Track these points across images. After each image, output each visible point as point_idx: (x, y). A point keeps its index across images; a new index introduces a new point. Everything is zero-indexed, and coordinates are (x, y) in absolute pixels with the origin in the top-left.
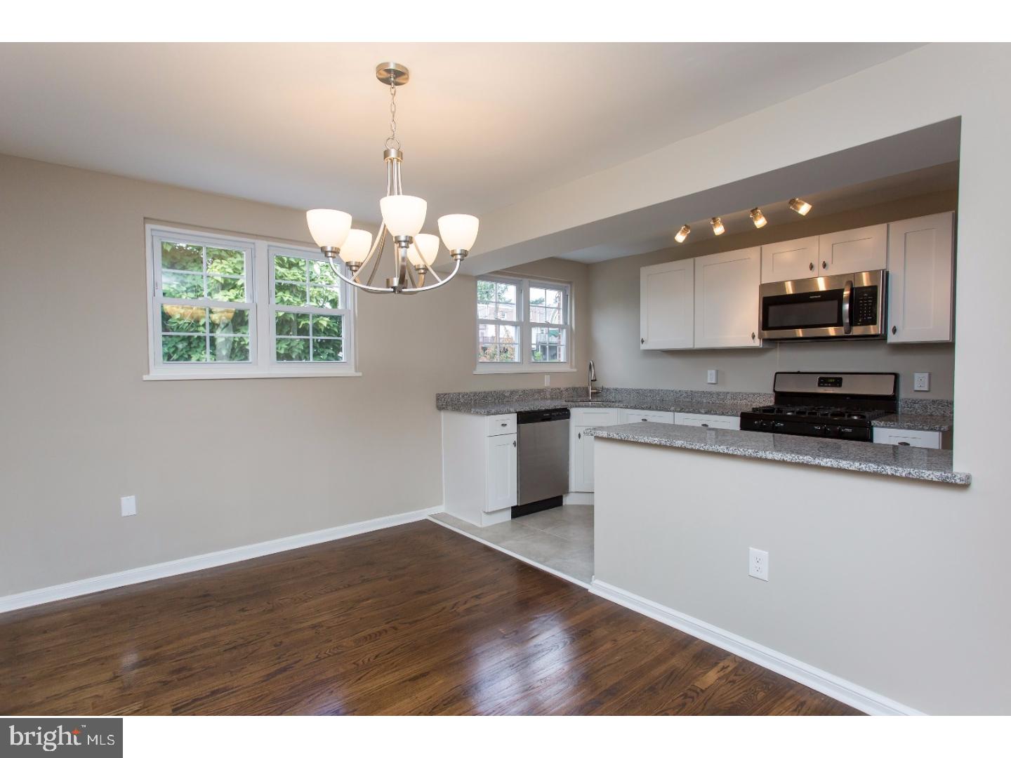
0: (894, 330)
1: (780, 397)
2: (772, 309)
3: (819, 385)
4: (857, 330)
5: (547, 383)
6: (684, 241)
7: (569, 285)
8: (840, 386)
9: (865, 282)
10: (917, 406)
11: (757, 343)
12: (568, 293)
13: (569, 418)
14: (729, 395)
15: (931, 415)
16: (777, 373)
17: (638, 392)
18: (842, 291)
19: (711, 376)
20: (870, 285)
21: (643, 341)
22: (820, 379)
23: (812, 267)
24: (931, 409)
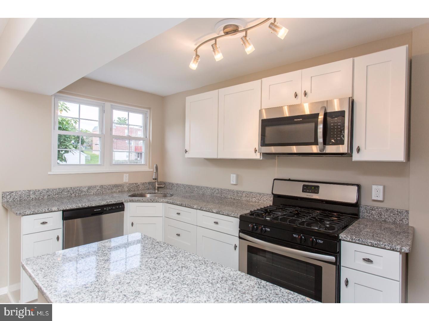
0: (358, 150)
1: (277, 197)
2: (268, 129)
3: (303, 191)
4: (330, 149)
5: (126, 179)
6: (197, 69)
7: (149, 110)
8: (318, 193)
9: (336, 107)
10: (374, 212)
11: (258, 156)
12: (148, 116)
13: (123, 210)
14: (245, 193)
15: (385, 221)
16: (275, 180)
17: (189, 186)
18: (317, 115)
19: (233, 179)
20: (340, 110)
21: (186, 151)
22: (304, 186)
23: (296, 95)
24: (385, 216)
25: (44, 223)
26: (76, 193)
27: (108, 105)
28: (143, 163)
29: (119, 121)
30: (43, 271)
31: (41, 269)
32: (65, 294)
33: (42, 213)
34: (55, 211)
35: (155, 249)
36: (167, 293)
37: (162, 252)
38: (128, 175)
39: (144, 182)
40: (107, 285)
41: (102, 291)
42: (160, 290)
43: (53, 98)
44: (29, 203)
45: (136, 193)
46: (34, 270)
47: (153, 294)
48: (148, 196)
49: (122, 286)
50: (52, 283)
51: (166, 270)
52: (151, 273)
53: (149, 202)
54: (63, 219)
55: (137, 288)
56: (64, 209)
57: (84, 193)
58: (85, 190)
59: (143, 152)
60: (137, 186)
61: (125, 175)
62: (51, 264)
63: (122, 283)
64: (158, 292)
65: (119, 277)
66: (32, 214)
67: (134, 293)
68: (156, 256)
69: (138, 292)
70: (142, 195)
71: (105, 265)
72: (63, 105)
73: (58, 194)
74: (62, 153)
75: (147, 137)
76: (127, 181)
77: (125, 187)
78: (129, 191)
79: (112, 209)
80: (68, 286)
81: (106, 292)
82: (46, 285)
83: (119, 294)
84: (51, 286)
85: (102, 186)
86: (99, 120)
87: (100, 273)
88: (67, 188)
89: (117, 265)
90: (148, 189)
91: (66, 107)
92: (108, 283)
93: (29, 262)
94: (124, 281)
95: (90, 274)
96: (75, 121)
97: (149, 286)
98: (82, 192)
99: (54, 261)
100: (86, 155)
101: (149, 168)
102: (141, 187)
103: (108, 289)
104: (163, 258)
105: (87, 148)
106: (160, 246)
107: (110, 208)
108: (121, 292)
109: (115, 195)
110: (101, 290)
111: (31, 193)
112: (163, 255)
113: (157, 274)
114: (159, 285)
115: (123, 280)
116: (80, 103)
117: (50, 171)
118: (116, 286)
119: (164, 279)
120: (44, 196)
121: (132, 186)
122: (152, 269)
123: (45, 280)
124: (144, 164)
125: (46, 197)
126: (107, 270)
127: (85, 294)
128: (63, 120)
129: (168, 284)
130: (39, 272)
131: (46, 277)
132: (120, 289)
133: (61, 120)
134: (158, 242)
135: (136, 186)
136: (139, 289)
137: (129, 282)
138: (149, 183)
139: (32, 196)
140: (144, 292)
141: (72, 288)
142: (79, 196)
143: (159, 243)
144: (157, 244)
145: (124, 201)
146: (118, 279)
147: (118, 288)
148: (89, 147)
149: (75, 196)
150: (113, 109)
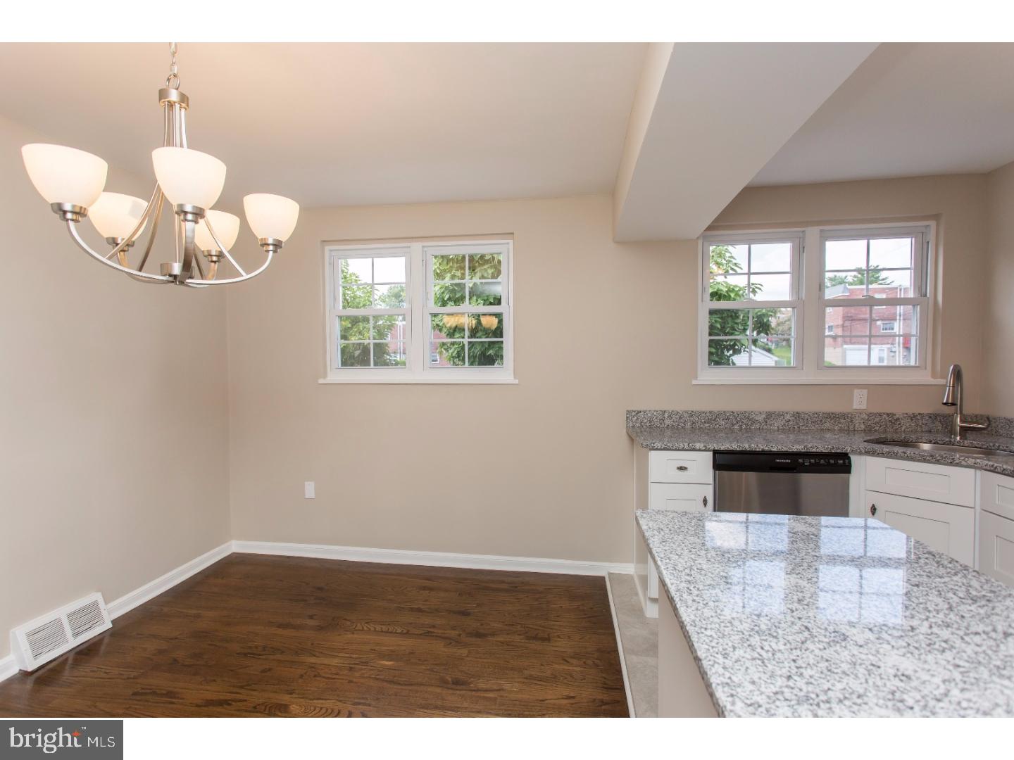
25: (681, 468)
26: (741, 422)
27: (812, 232)
28: (912, 363)
29: (859, 276)
30: (663, 533)
31: (660, 530)
32: (688, 578)
33: (679, 450)
34: (700, 450)
35: (916, 565)
36: (932, 672)
37: (941, 577)
38: (865, 392)
39: (917, 412)
40: (770, 595)
41: (758, 600)
42: (909, 655)
43: (700, 242)
44: (662, 432)
45: (889, 436)
46: (650, 528)
47: (885, 655)
48: (926, 447)
49: (804, 608)
50: (671, 555)
51: (943, 622)
52: (890, 612)
53: (925, 461)
54: (714, 467)
55: (842, 626)
56: (716, 449)
57: (758, 426)
58: (760, 418)
59: (914, 336)
60: (893, 420)
61: (856, 392)
62: (676, 527)
63: (805, 602)
64: (902, 658)
65: (800, 590)
66: (664, 449)
67: (830, 633)
68: (915, 579)
69: (844, 634)
70: (905, 443)
71: (773, 557)
72: (730, 261)
73: (709, 421)
74: (728, 354)
75: (926, 295)
76: (864, 406)
77: (857, 422)
78: (868, 430)
79: (817, 464)
80: (695, 569)
81: (765, 605)
82: (662, 556)
83: (793, 619)
84: (669, 558)
85: (797, 415)
86: (793, 270)
87: (760, 570)
88: (725, 412)
89: (802, 566)
90: (930, 432)
91: (735, 264)
92: (774, 592)
93: (645, 515)
94: (811, 600)
95: (739, 563)
96: (753, 289)
97: (877, 636)
98: (754, 422)
99: (681, 524)
100: (776, 359)
101: (934, 375)
102: (906, 424)
103: (770, 601)
104: (939, 591)
105: (780, 344)
106: (938, 562)
107: (813, 461)
108: (800, 618)
109: (828, 435)
110: (754, 596)
111: (666, 415)
112: (943, 585)
113: (907, 619)
114: (909, 645)
115: (810, 598)
116: (750, 241)
117: (696, 378)
118: (790, 604)
119: (929, 637)
120: (685, 423)
121: (877, 420)
122: (894, 604)
123: (662, 546)
124: (917, 365)
125: (688, 425)
126: (777, 568)
127: (722, 591)
128: (730, 291)
129: (942, 654)
130: (655, 532)
131: (664, 544)
132: (798, 612)
133: (727, 292)
134: (929, 553)
135: (891, 421)
136: (848, 631)
137: (824, 608)
138: (934, 417)
139: (667, 422)
140: (858, 641)
141: (701, 574)
142: (748, 430)
143: (934, 555)
144: (927, 556)
145: (848, 449)
146: (798, 594)
147: (794, 609)
148: (784, 343)
149: (741, 429)
150: (826, 240)
